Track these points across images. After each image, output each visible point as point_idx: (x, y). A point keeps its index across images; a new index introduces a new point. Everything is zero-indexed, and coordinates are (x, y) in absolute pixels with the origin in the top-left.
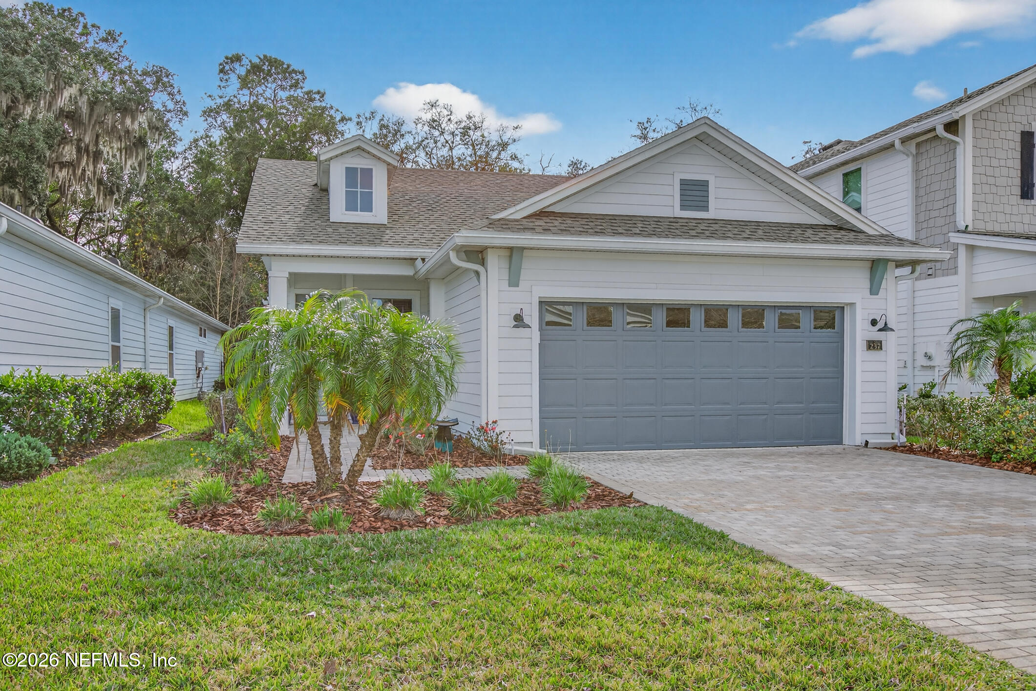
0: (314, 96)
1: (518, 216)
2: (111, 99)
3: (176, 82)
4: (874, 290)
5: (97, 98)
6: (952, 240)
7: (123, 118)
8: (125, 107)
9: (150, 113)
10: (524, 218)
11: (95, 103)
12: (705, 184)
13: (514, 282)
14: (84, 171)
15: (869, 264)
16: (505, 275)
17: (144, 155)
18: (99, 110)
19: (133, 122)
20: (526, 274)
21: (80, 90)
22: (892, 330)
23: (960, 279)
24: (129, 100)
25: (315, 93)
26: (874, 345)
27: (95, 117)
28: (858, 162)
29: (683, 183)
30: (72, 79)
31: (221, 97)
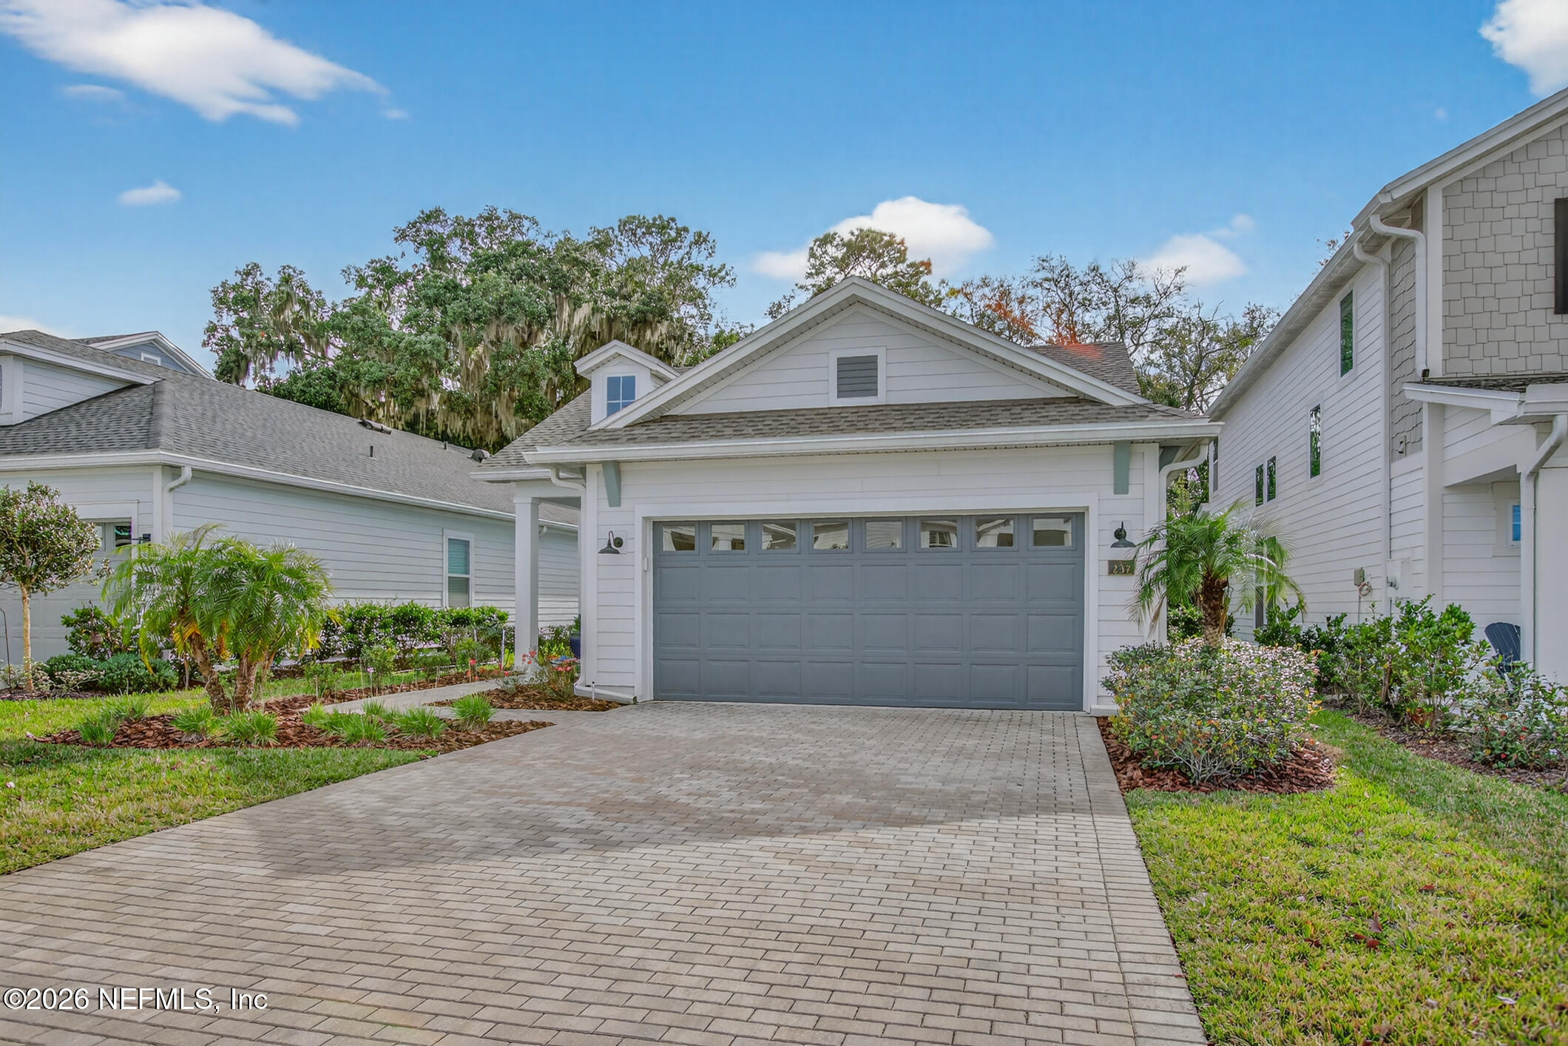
1: (620, 425)
4: (1121, 486)
6: (1409, 396)
12: (871, 362)
13: (615, 500)
16: (606, 493)
20: (628, 492)
23: (1423, 458)
28: (1349, 282)
29: (841, 362)
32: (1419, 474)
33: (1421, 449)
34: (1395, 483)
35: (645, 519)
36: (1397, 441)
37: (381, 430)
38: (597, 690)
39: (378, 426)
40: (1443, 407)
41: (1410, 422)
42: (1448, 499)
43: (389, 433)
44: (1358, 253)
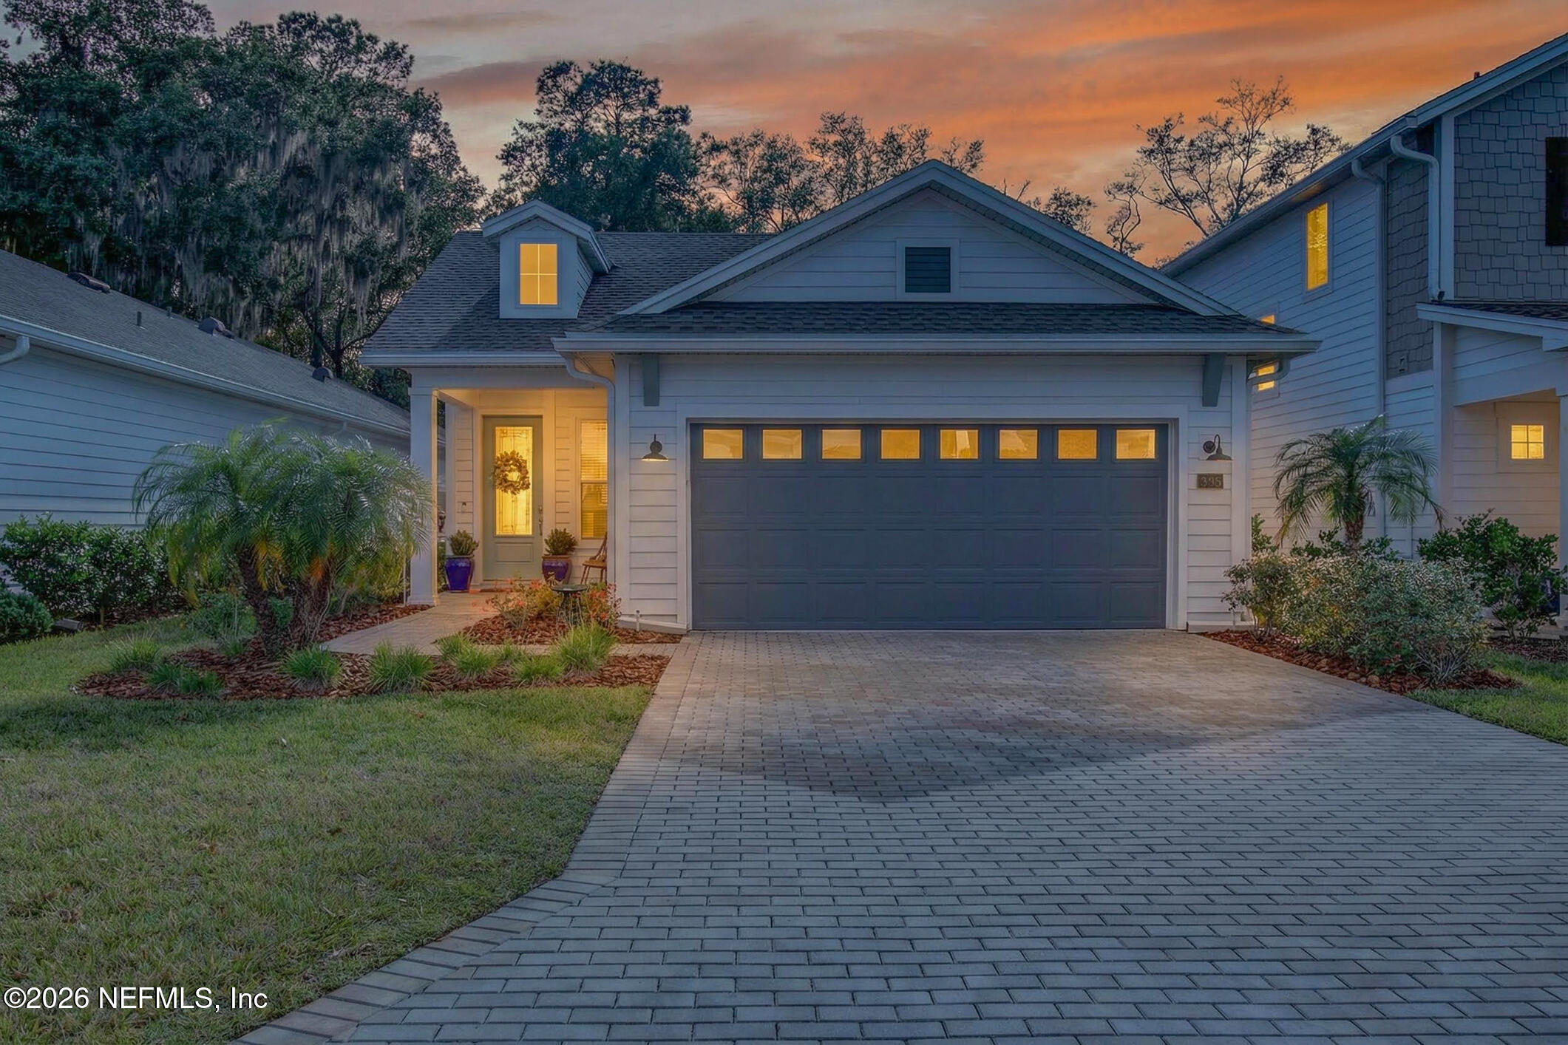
0: (675, 115)
1: (659, 309)
2: (353, 146)
3: (442, 118)
4: (1210, 400)
5: (334, 147)
6: (1423, 316)
7: (372, 171)
8: (370, 159)
9: (403, 163)
10: (666, 312)
11: (332, 154)
12: (943, 254)
13: (651, 398)
14: (327, 244)
15: (1200, 361)
17: (401, 222)
18: (338, 163)
19: (383, 175)
21: (309, 138)
22: (1228, 459)
23: (1433, 376)
24: (374, 147)
25: (675, 112)
26: (1209, 482)
27: (333, 174)
29: (910, 252)
30: (295, 125)
31: (542, 126)
32: (1429, 392)
33: (1431, 368)
34: (1389, 401)
35: (688, 419)
36: (1396, 358)
37: (100, 288)
38: (642, 621)
39: (96, 282)
40: (1454, 329)
41: (1415, 340)
42: (1457, 417)
43: (107, 291)
44: (1355, 168)
